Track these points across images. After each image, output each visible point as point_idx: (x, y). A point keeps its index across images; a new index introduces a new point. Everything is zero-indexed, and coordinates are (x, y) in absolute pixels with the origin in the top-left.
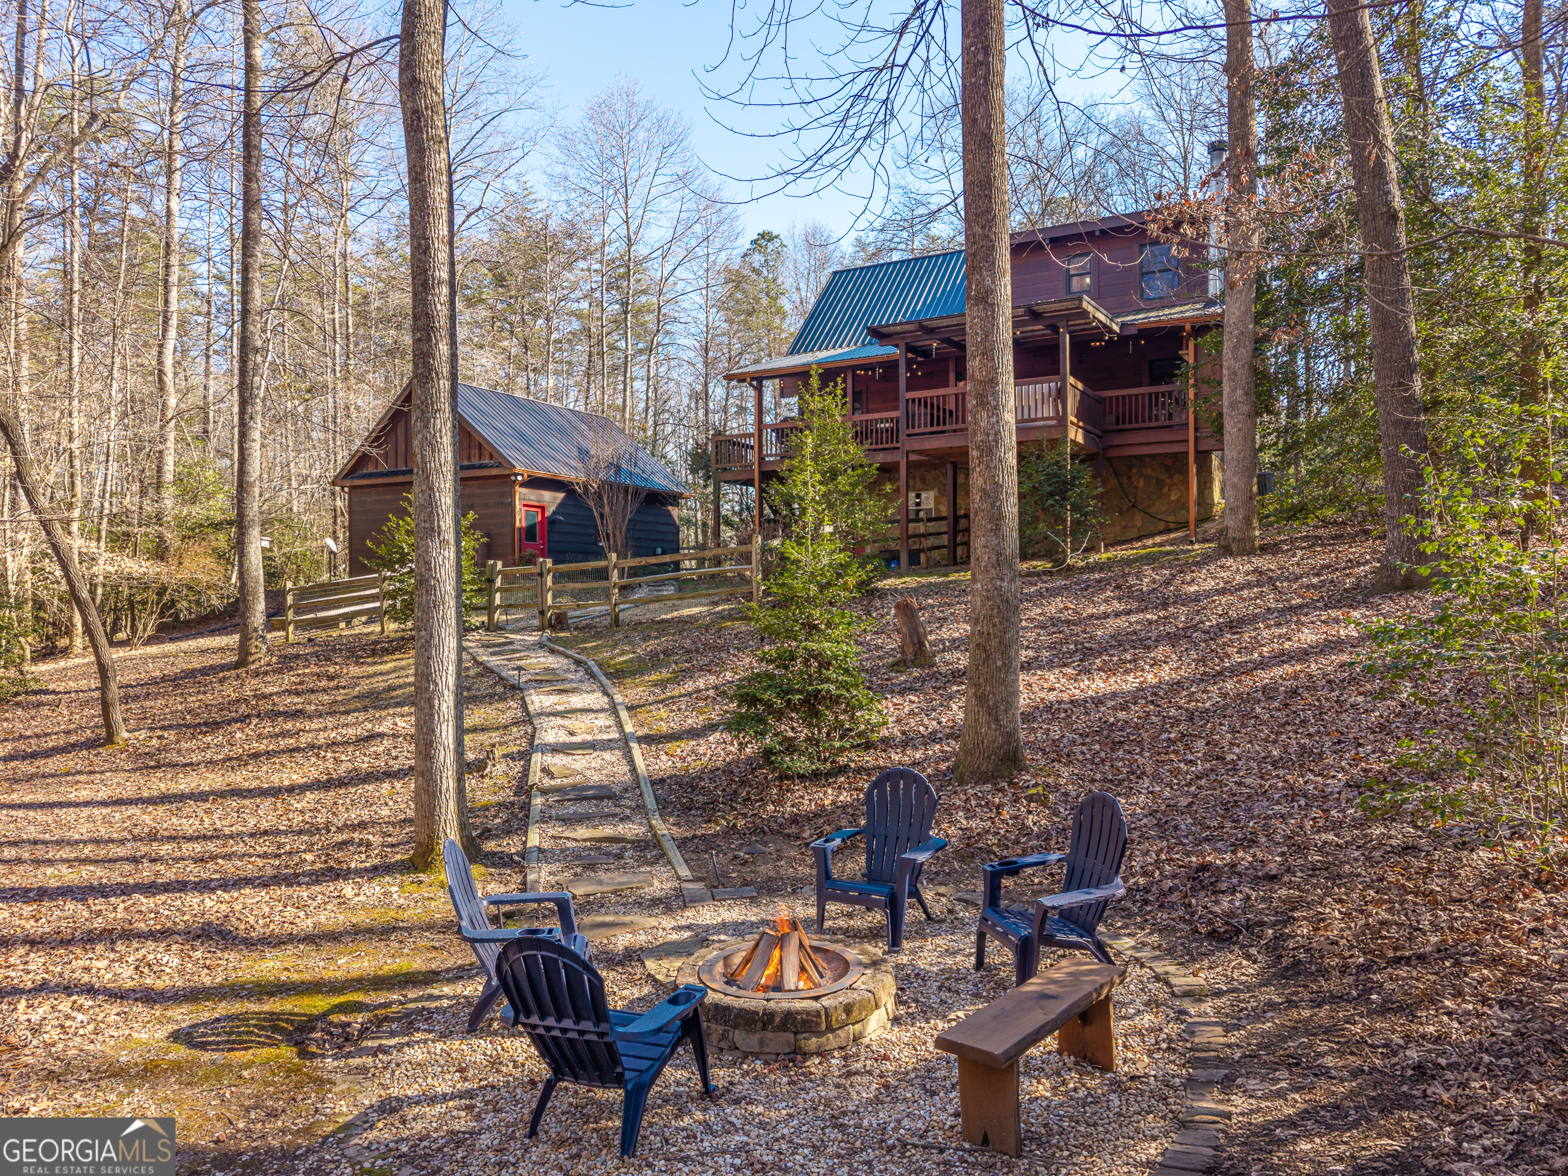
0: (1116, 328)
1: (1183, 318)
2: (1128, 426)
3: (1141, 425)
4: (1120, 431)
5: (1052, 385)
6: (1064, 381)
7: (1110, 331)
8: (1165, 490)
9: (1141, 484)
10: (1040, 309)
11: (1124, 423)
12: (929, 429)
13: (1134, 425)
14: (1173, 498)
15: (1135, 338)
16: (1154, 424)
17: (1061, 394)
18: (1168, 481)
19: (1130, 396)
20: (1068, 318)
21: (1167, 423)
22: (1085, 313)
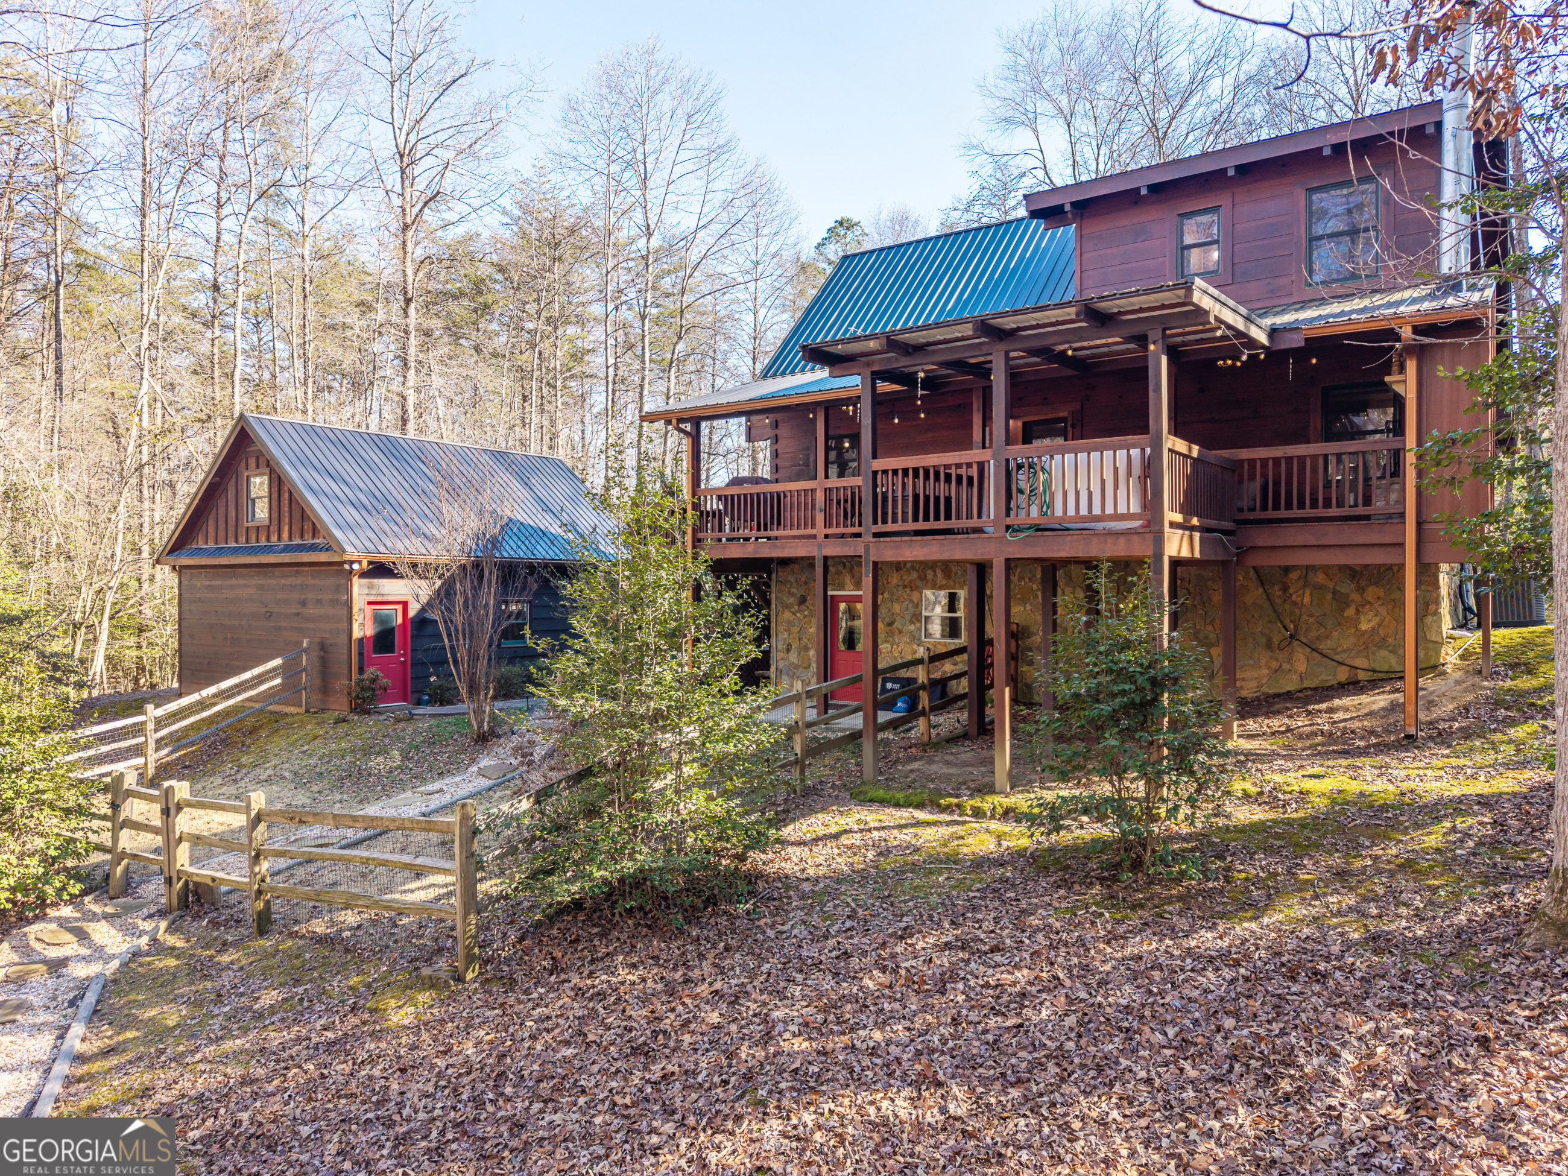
0: (1263, 338)
1: (1396, 317)
2: (1283, 513)
3: (1308, 512)
4: (1271, 521)
5: (1135, 452)
6: (1157, 445)
7: (1252, 343)
8: (1350, 612)
9: (1307, 600)
10: (1111, 306)
11: (1276, 507)
12: (911, 526)
13: (1296, 513)
14: (1364, 626)
15: (1300, 354)
16: (1334, 512)
17: (1150, 471)
18: (1355, 596)
19: (1289, 460)
20: (1165, 322)
21: (1361, 510)
22: (1200, 313)
